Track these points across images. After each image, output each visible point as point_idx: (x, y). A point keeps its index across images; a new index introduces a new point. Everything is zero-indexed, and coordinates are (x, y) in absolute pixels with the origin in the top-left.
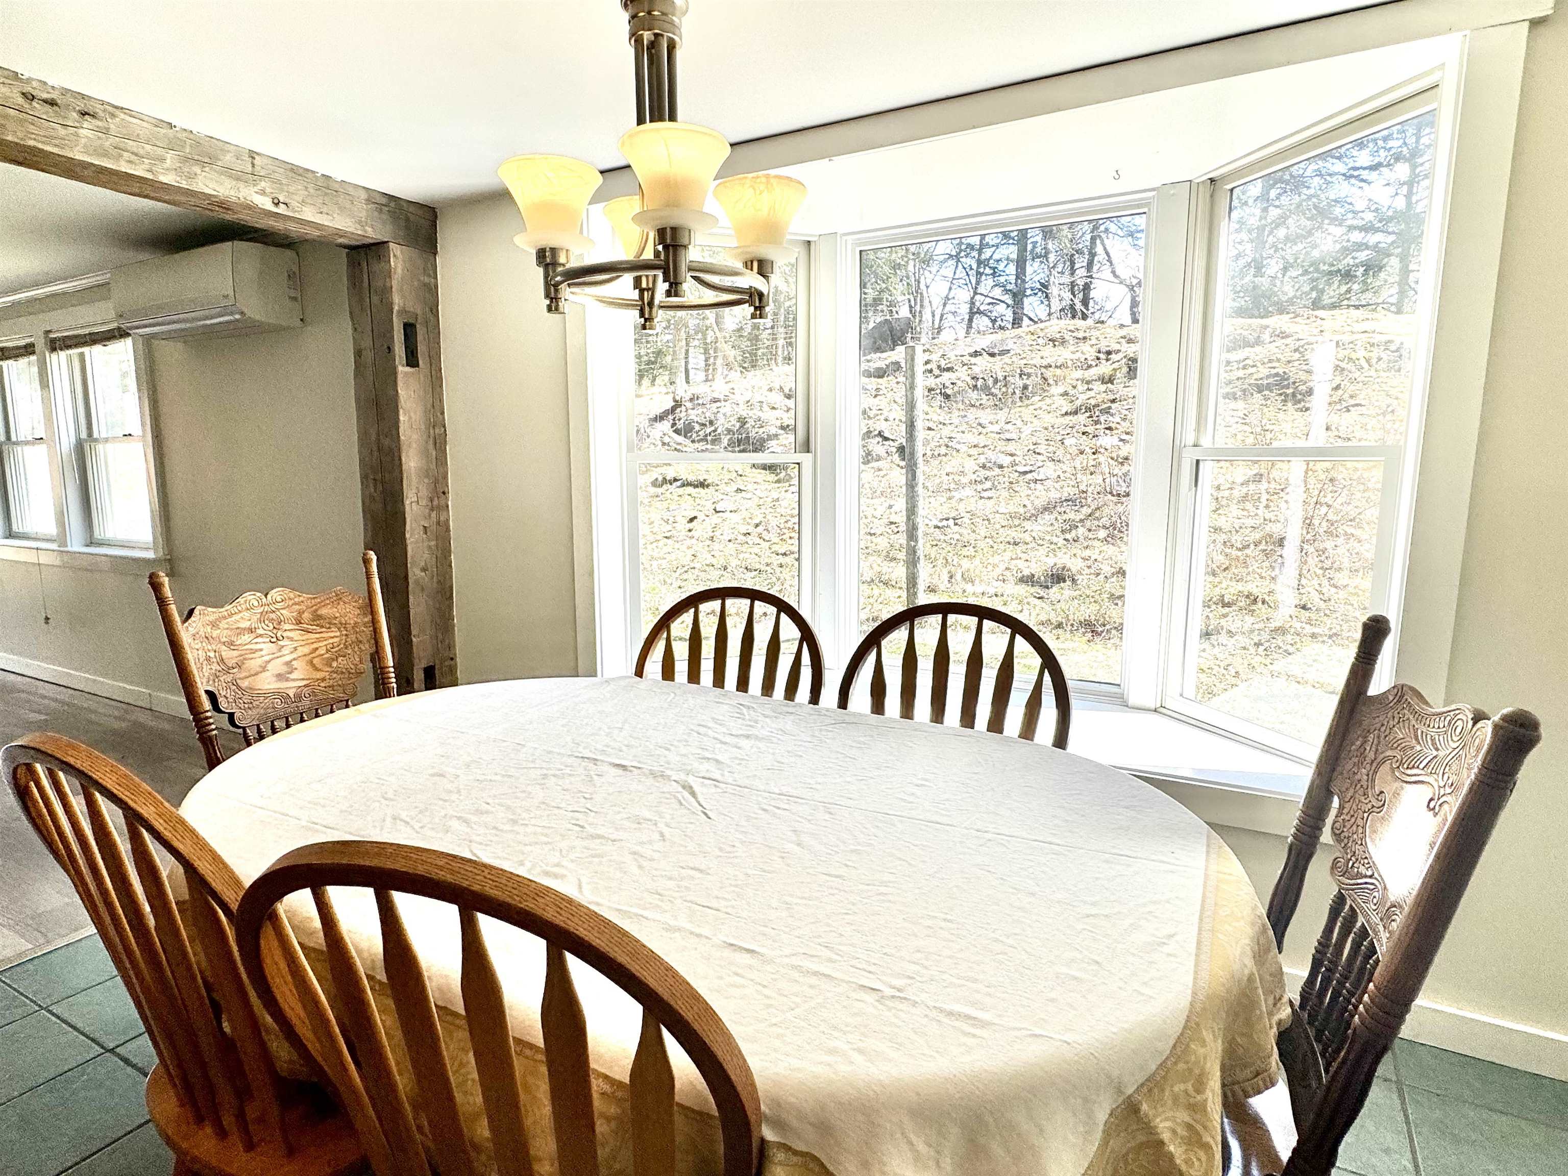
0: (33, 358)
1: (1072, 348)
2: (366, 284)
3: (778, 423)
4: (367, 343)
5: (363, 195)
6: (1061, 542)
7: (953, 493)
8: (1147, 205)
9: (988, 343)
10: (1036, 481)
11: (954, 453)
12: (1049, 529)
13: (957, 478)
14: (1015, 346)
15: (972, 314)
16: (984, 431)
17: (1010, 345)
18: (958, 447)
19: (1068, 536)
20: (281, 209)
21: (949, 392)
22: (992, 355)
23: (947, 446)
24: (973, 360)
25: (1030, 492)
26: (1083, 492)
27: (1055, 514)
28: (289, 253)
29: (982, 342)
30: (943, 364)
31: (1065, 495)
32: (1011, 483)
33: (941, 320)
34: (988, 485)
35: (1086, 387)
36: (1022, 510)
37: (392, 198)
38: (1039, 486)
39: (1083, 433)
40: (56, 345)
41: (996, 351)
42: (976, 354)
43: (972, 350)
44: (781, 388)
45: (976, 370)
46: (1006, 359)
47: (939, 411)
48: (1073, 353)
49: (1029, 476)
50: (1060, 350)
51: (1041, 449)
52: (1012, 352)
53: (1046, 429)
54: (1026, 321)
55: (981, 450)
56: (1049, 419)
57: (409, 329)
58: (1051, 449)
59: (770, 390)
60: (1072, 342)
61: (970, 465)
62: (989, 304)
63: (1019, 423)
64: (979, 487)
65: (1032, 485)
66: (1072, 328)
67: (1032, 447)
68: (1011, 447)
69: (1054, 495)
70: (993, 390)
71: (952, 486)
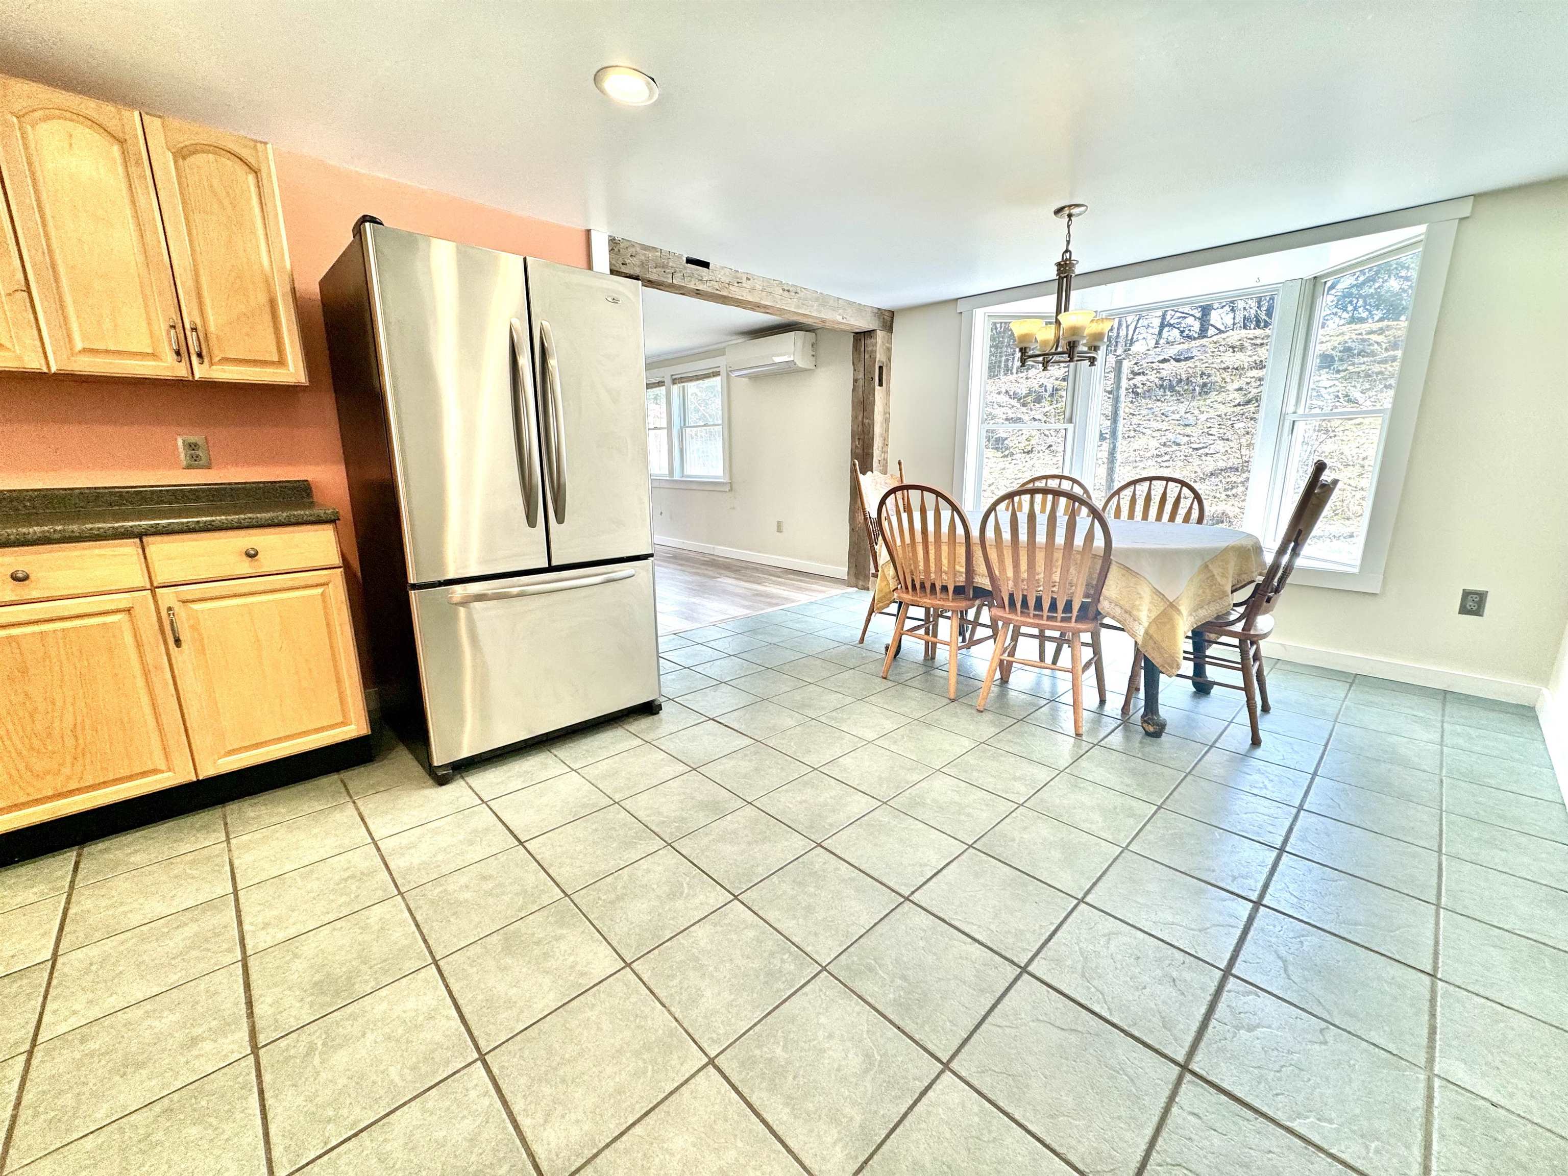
0: (664, 388)
1: (1249, 353)
2: (863, 349)
3: (1004, 417)
4: (861, 376)
5: (870, 310)
6: (1223, 497)
7: (1138, 464)
8: (1277, 290)
9: (1176, 352)
10: (1207, 455)
11: (1141, 435)
12: (1215, 488)
13: (1142, 453)
14: (1198, 354)
15: (1162, 326)
16: (1167, 419)
17: (1195, 352)
18: (1144, 431)
19: (1229, 493)
20: (844, 321)
21: (1139, 390)
22: (1178, 361)
23: (1135, 431)
24: (1161, 366)
25: (1201, 462)
26: (1246, 462)
27: (1221, 478)
28: (812, 335)
29: (1172, 351)
30: (1136, 369)
31: (1230, 465)
32: (1186, 456)
33: (1134, 331)
34: (1167, 457)
35: (1258, 383)
36: (1193, 475)
37: (879, 309)
38: (1209, 458)
39: (1251, 419)
40: (674, 381)
41: (1182, 358)
42: (1165, 361)
43: (1161, 358)
44: (1007, 392)
45: (1164, 373)
46: (1190, 363)
47: (1130, 405)
48: (1250, 356)
49: (1201, 452)
50: (1239, 355)
51: (1213, 431)
52: (1196, 358)
53: (1219, 416)
54: (1212, 331)
55: (1163, 433)
56: (1222, 409)
57: (881, 368)
58: (1221, 431)
59: (999, 393)
60: (1250, 348)
61: (1154, 444)
62: (1179, 318)
63: (1196, 412)
64: (1159, 460)
65: (1204, 458)
66: (1251, 336)
67: (1206, 430)
68: (1188, 430)
69: (1222, 464)
70: (1177, 388)
71: (1138, 459)
